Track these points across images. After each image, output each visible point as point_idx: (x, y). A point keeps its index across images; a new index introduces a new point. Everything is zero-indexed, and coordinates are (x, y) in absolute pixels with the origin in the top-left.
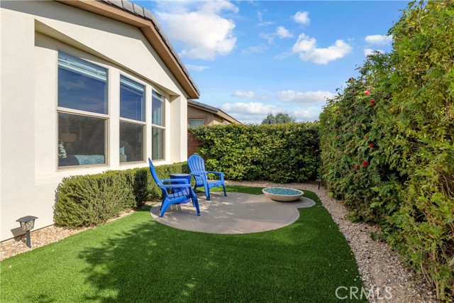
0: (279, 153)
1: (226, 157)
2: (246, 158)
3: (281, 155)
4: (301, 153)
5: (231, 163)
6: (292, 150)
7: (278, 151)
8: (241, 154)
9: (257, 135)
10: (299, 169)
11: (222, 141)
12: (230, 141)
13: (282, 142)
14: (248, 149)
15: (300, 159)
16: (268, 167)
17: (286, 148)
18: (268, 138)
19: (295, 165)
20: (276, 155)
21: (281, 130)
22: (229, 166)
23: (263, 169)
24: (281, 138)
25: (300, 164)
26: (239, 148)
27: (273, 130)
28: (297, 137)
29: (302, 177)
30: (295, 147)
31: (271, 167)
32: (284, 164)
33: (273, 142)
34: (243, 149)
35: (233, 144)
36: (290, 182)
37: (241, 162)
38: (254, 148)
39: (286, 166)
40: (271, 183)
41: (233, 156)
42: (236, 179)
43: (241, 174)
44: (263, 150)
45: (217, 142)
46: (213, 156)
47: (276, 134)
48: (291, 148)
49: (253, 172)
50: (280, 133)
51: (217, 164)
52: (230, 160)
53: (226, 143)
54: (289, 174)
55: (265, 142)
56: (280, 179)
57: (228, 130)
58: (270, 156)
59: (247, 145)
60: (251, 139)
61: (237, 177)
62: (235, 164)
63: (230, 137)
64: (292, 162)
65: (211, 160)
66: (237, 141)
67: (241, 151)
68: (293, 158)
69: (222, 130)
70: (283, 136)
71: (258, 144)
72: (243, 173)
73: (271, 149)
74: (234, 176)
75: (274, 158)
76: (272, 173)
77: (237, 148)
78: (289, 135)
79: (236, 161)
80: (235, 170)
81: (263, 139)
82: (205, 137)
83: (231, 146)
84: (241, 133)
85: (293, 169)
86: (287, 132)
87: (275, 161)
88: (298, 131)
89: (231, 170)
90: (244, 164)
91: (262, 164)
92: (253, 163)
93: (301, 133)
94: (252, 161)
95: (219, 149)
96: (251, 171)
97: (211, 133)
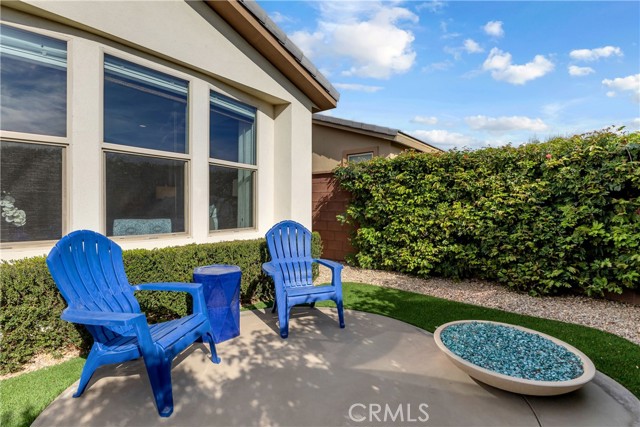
0: (525, 216)
1: (395, 225)
2: (439, 227)
3: (530, 223)
4: (597, 217)
5: (404, 237)
6: (567, 209)
7: (522, 211)
8: (427, 218)
9: (465, 175)
10: (590, 259)
11: (387, 191)
12: (402, 189)
13: (534, 190)
14: (443, 208)
15: (593, 232)
16: (495, 252)
17: (547, 203)
18: (494, 181)
19: (574, 251)
20: (517, 221)
21: (532, 157)
22: (401, 245)
23: (479, 255)
24: (533, 180)
25: (594, 249)
26: (422, 205)
27: (507, 161)
28: (583, 173)
29: (601, 283)
30: (576, 199)
31: (503, 252)
32: (540, 244)
33: (507, 189)
34: (432, 207)
35: (409, 196)
36: (558, 293)
37: (427, 237)
38: (457, 205)
39: (547, 250)
40: (504, 290)
41: (408, 222)
42: (414, 273)
43: (425, 262)
44: (480, 208)
45: (377, 193)
46: (370, 223)
47: (517, 168)
48: (564, 204)
49: (455, 261)
50: (529, 164)
51: (377, 238)
52: (402, 231)
53: (393, 195)
54: (556, 273)
55: (485, 189)
56: (530, 283)
57: (398, 167)
58: (499, 224)
59: (442, 199)
60: (451, 184)
61: (418, 268)
62: (414, 239)
63: (403, 183)
64: (566, 243)
65: (364, 231)
66: (417, 189)
67: (426, 211)
68: (569, 231)
69: (385, 167)
70: (537, 173)
71: (467, 196)
72: (430, 262)
73: (501, 206)
74: (412, 266)
75: (510, 231)
76: (506, 266)
77: (416, 206)
78: (556, 169)
79: (415, 233)
80: (413, 253)
81: (480, 183)
82: (354, 183)
83: (405, 200)
84: (427, 171)
85: (570, 259)
86: (549, 163)
87: (513, 236)
88: (586, 157)
89: (405, 253)
90: (433, 241)
91: (478, 243)
92: (455, 238)
93: (597, 163)
94: (453, 235)
95: (380, 208)
96: (449, 258)
97: (365, 176)
